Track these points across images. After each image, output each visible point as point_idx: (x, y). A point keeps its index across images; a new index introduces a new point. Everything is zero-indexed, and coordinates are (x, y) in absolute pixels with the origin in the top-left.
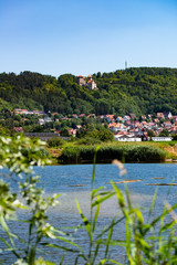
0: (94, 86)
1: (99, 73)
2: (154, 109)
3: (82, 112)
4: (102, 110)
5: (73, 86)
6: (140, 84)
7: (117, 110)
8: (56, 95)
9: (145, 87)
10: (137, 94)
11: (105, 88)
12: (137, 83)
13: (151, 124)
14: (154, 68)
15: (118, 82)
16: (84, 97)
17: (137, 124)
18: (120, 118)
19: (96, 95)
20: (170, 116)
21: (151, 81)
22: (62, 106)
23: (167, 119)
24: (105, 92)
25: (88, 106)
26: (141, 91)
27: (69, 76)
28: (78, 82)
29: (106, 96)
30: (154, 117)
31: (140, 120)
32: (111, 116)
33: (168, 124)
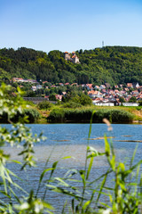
0: (77, 60)
1: (81, 50)
2: (124, 80)
3: (67, 81)
4: (83, 80)
5: (60, 60)
6: (114, 60)
7: (95, 80)
8: (47, 67)
9: (118, 62)
10: (112, 67)
11: (86, 62)
12: (111, 59)
13: (122, 92)
14: (125, 47)
15: (96, 58)
16: (69, 69)
17: (111, 92)
18: (97, 87)
19: (79, 68)
20: (137, 86)
21: (123, 58)
22: (51, 76)
23: (135, 88)
24: (86, 66)
25: (72, 77)
26: (114, 65)
27: (57, 52)
28: (64, 57)
29: (86, 69)
30: (124, 87)
31: (114, 89)
32: (90, 85)
33: (136, 92)
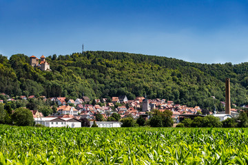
0: (47, 67)
1: (55, 56)
2: (108, 94)
3: (31, 93)
4: (53, 92)
5: (25, 67)
6: (96, 67)
7: (69, 92)
8: (6, 75)
9: (101, 70)
10: (92, 77)
11: (59, 69)
12: (93, 66)
13: (105, 108)
14: (111, 53)
15: (73, 65)
16: (35, 78)
17: (90, 108)
18: (72, 101)
19: (48, 77)
20: (125, 100)
21: (108, 65)
22: (10, 87)
23: (122, 104)
24: (58, 74)
25: (39, 88)
26: (96, 74)
27: (21, 56)
28: (30, 63)
29: (59, 78)
30: (108, 101)
31: (94, 104)
32: (63, 99)
33: (123, 108)
